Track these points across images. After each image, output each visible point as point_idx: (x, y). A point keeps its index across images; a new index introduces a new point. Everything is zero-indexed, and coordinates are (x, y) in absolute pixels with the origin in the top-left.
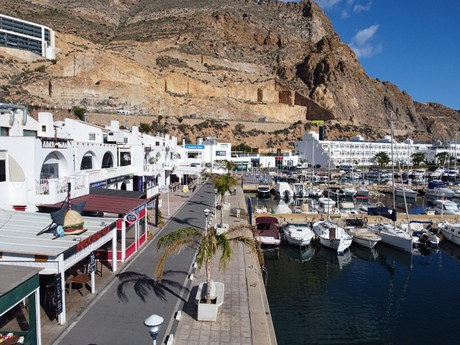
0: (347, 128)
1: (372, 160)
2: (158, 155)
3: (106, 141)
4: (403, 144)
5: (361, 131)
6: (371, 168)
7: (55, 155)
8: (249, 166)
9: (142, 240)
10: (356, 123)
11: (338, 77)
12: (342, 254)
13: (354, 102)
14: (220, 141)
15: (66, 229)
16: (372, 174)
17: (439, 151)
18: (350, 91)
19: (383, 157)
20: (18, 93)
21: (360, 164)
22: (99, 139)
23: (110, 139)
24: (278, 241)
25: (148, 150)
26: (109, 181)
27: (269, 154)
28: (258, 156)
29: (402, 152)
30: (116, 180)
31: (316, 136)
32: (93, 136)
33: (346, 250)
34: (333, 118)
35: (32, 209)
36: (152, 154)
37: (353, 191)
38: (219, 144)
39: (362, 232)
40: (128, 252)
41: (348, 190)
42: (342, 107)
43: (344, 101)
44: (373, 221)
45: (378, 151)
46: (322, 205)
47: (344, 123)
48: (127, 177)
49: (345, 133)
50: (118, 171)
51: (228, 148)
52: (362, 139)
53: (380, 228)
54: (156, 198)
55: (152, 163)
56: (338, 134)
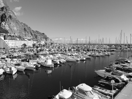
0: (13, 36)
1: (22, 46)
4: (30, 41)
5: (18, 37)
6: (21, 48)
10: (16, 35)
11: (10, 20)
12: (14, 75)
13: (15, 28)
16: (22, 50)
17: (39, 43)
18: (14, 25)
19: (25, 45)
21: (18, 47)
29: (30, 44)
31: (3, 38)
33: (15, 73)
34: (8, 33)
37: (17, 55)
39: (20, 67)
41: (15, 55)
42: (11, 30)
43: (12, 28)
44: (23, 63)
45: (23, 43)
46: (6, 61)
47: (12, 35)
49: (13, 38)
52: (18, 40)
53: (25, 65)
56: (11, 38)
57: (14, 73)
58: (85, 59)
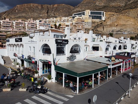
2: (136, 46)
3: (119, 42)
7: (108, 46)
9: (129, 68)
15: (112, 60)
20: (96, 31)
22: (118, 42)
23: (121, 42)
25: (132, 45)
26: (120, 53)
30: (122, 53)
32: (116, 41)
35: (104, 57)
36: (134, 46)
40: (125, 70)
48: (125, 53)
50: (123, 50)
54: (134, 58)
55: (134, 49)
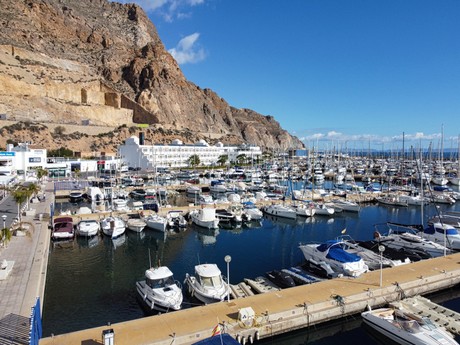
0: (170, 132)
1: (187, 162)
4: (214, 147)
5: (182, 135)
6: (181, 169)
8: (68, 171)
10: (179, 128)
11: (162, 84)
12: (115, 238)
13: (177, 107)
14: (33, 148)
16: (182, 175)
17: (240, 153)
18: (173, 97)
19: (195, 159)
21: (173, 166)
24: (71, 235)
27: (92, 158)
28: (79, 161)
29: (209, 154)
31: (137, 140)
33: (119, 236)
34: (158, 122)
37: (153, 191)
38: (32, 151)
39: (134, 222)
41: (150, 191)
42: (166, 112)
43: (168, 107)
45: (192, 153)
47: (167, 127)
49: (167, 137)
51: (43, 154)
52: (180, 142)
56: (162, 137)
57: (115, 234)
58: (331, 211)
